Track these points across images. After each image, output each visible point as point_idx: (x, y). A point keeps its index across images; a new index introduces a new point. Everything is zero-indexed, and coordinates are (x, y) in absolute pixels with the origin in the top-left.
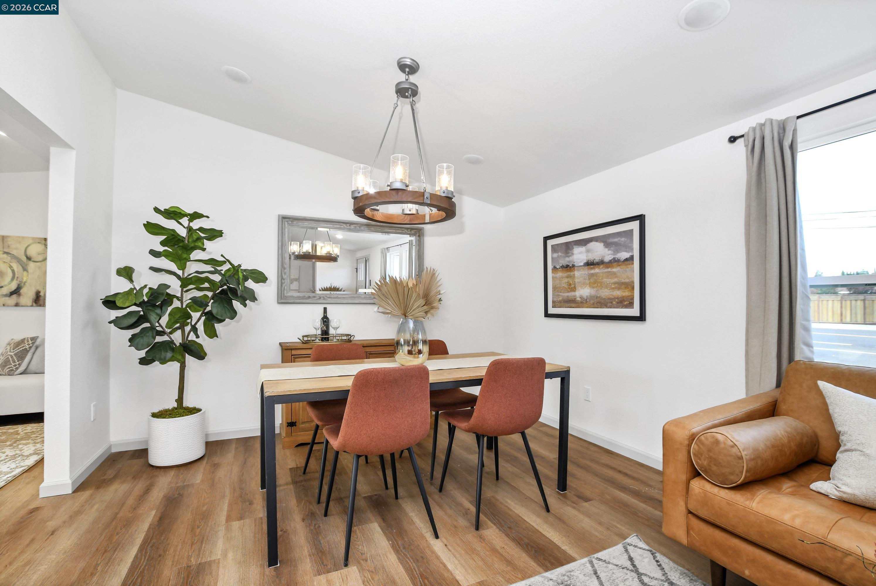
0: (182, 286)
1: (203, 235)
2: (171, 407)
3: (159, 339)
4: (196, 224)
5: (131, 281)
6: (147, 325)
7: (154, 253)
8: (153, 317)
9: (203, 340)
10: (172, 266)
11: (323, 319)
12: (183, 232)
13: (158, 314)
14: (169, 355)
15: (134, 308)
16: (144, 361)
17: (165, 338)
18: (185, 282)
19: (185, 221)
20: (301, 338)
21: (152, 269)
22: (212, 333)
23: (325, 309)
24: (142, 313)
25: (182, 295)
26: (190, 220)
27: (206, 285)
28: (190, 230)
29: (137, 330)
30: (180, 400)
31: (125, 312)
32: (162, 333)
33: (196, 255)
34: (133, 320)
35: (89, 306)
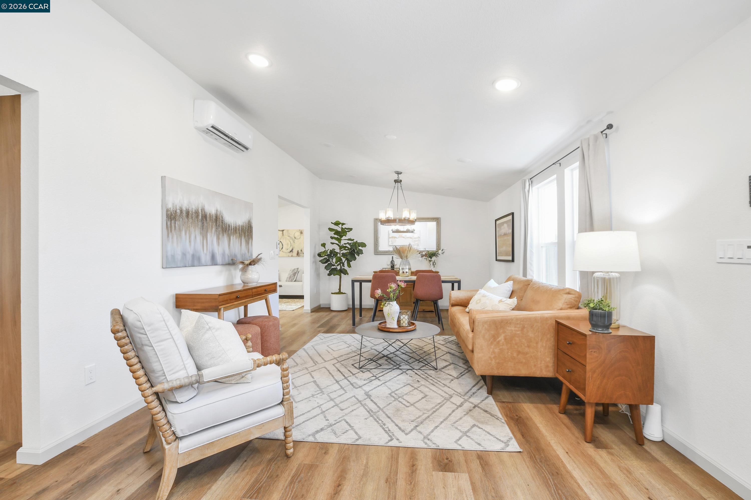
0: (340, 249)
1: (347, 230)
2: (337, 292)
3: (333, 267)
4: (344, 227)
5: (325, 248)
6: (329, 262)
7: (332, 238)
8: (331, 260)
9: (346, 267)
10: (337, 242)
11: (391, 261)
12: (340, 230)
13: (332, 259)
14: (335, 272)
15: (326, 257)
16: (329, 275)
17: (335, 267)
18: (341, 247)
19: (340, 226)
20: (382, 269)
21: (331, 243)
22: (349, 266)
23: (393, 257)
24: (328, 258)
25: (340, 252)
26: (342, 225)
27: (347, 248)
28: (342, 228)
29: (326, 264)
30: (340, 289)
31: (323, 258)
32: (334, 265)
33: (344, 238)
34: (325, 261)
35: (314, 256)
